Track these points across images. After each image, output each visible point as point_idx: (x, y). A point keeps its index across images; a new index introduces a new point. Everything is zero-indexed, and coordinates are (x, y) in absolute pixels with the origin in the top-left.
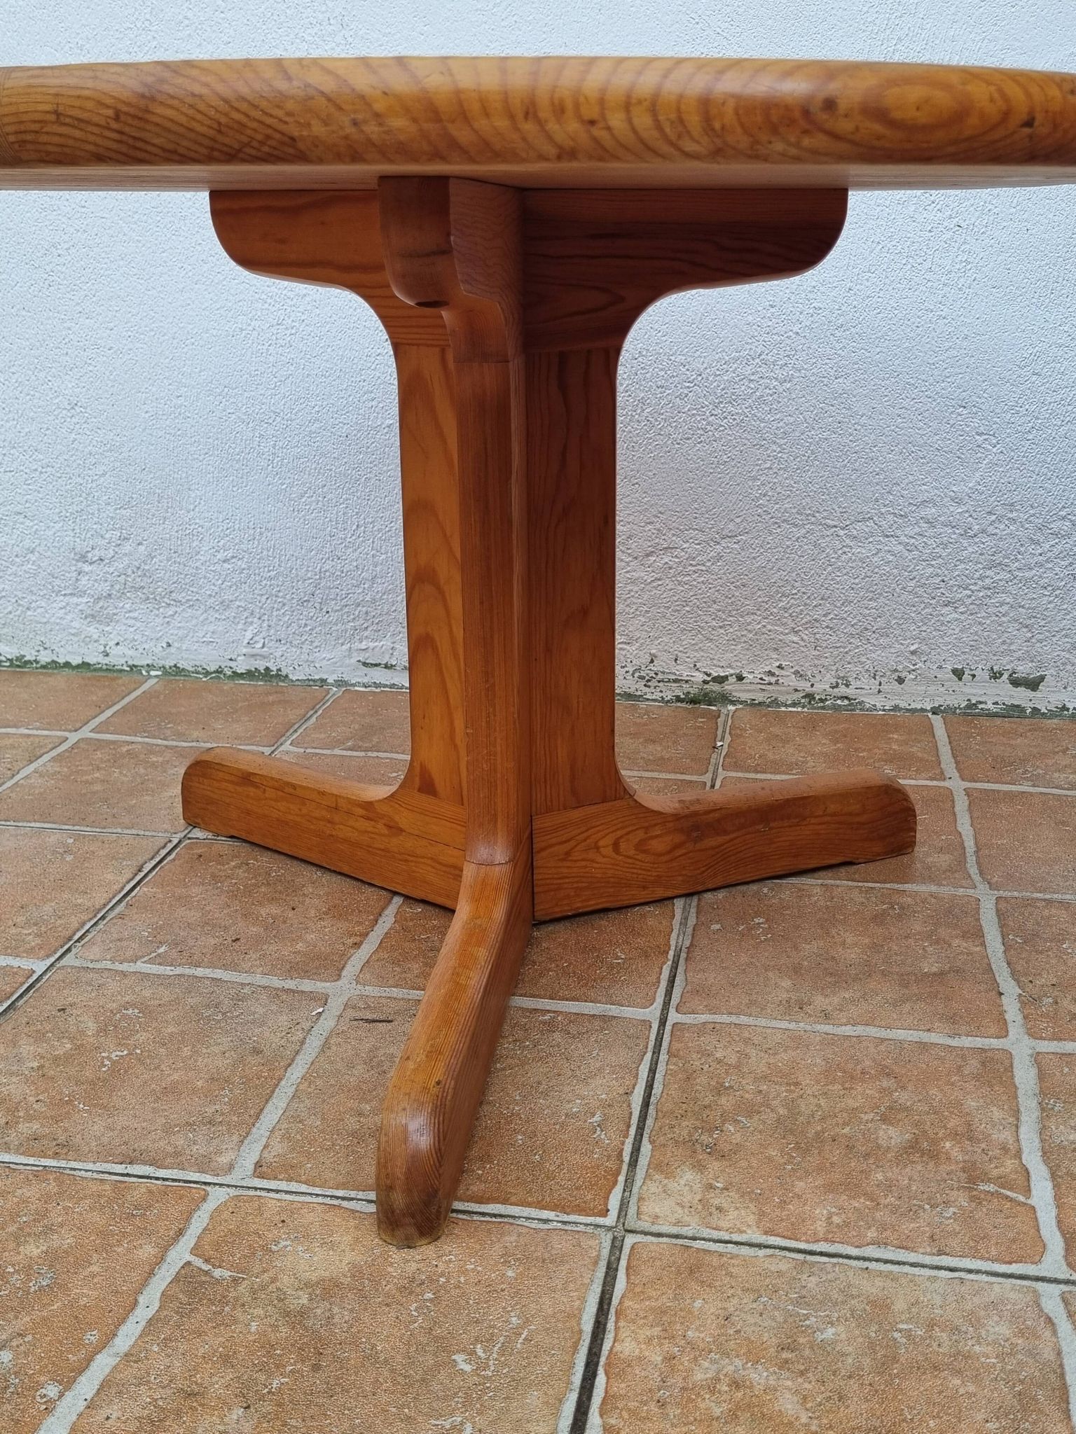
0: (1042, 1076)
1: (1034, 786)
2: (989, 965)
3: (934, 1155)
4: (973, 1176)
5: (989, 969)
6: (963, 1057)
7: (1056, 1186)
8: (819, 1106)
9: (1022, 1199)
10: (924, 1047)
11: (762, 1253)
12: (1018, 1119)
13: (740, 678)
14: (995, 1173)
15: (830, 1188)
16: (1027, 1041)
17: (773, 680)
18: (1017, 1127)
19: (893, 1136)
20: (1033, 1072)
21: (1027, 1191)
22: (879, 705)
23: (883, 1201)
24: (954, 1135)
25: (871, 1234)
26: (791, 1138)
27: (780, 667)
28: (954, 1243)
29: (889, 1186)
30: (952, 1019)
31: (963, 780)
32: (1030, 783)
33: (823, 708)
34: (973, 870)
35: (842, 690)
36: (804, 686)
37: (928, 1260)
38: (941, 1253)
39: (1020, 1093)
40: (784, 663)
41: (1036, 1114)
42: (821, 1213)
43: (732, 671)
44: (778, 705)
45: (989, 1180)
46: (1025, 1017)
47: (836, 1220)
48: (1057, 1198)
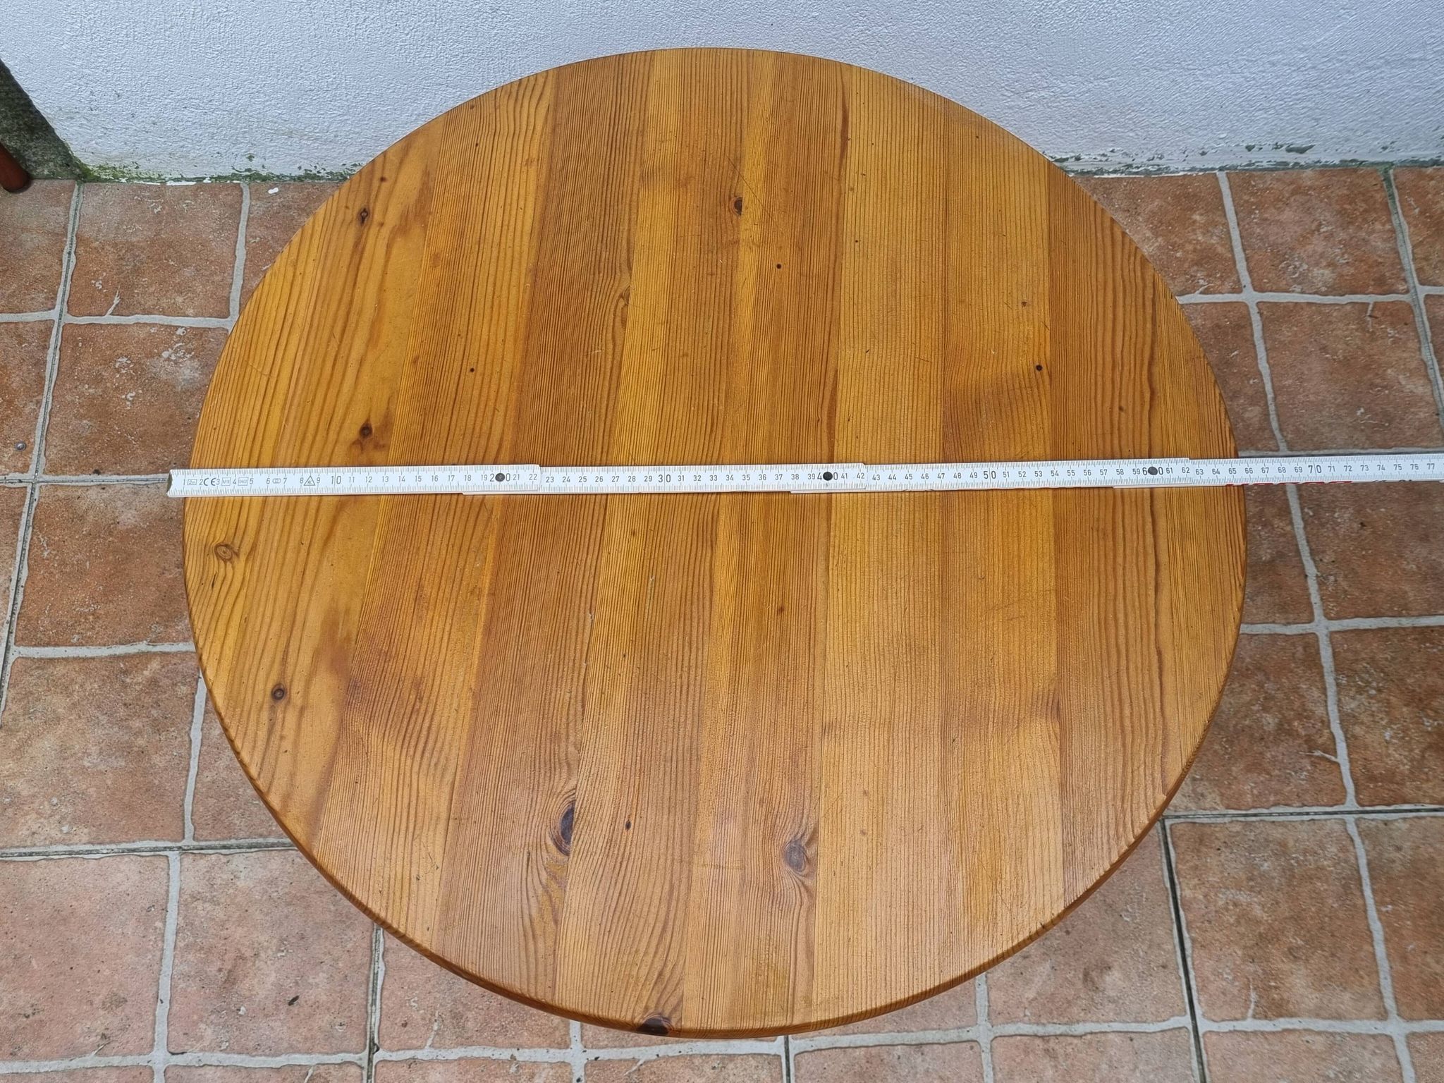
0: (1335, 654)
1: (1303, 292)
2: (1297, 545)
3: (1291, 733)
4: (1310, 743)
5: (1298, 552)
6: (1293, 644)
7: (1348, 746)
8: (1230, 703)
9: (1333, 758)
10: (1274, 637)
11: (1227, 820)
12: (1326, 696)
13: (1078, 159)
14: (1320, 741)
15: (1249, 769)
16: (1325, 622)
17: (1104, 159)
18: (1326, 701)
19: (1270, 721)
20: (1330, 650)
21: (1335, 753)
22: (1180, 168)
23: (1273, 774)
24: (1299, 716)
25: (1272, 798)
26: (1222, 733)
27: (1112, 151)
28: (1308, 797)
29: (1274, 760)
30: (1283, 608)
31: (1255, 290)
32: (1298, 288)
33: (1137, 173)
34: (1275, 425)
35: (1157, 161)
36: (1129, 161)
37: (1298, 810)
38: (1304, 805)
39: (1325, 670)
40: (1116, 149)
41: (1334, 688)
42: (1248, 786)
43: (1073, 154)
44: (1103, 173)
45: (1317, 748)
46: (1322, 599)
47: (1255, 792)
48: (1349, 755)
